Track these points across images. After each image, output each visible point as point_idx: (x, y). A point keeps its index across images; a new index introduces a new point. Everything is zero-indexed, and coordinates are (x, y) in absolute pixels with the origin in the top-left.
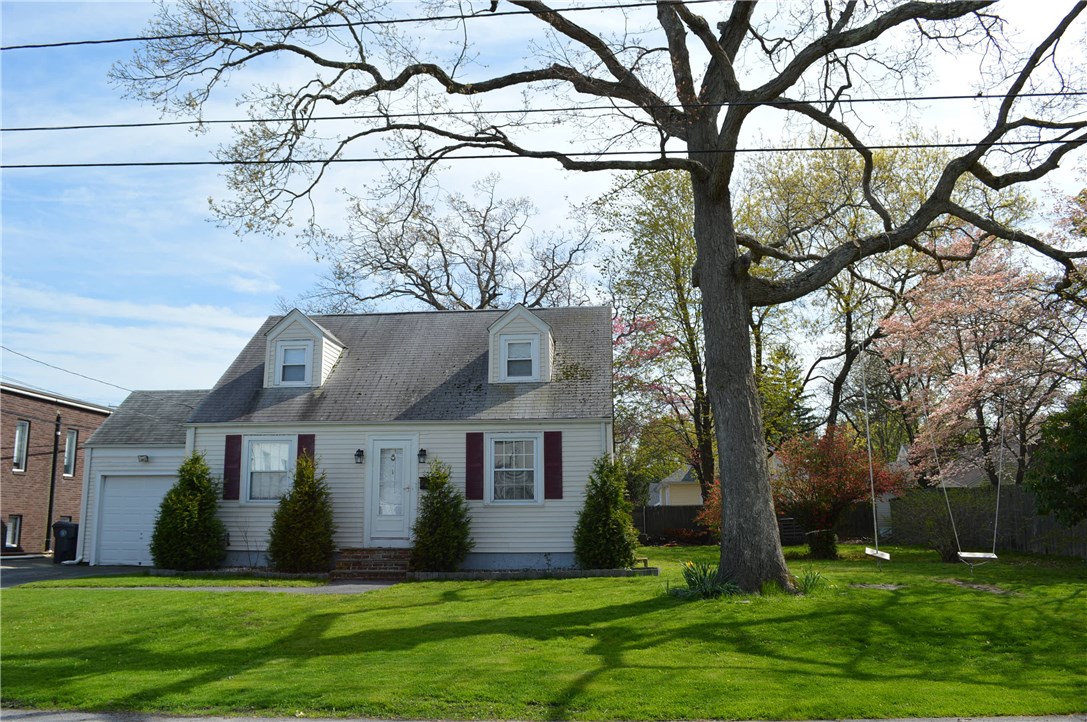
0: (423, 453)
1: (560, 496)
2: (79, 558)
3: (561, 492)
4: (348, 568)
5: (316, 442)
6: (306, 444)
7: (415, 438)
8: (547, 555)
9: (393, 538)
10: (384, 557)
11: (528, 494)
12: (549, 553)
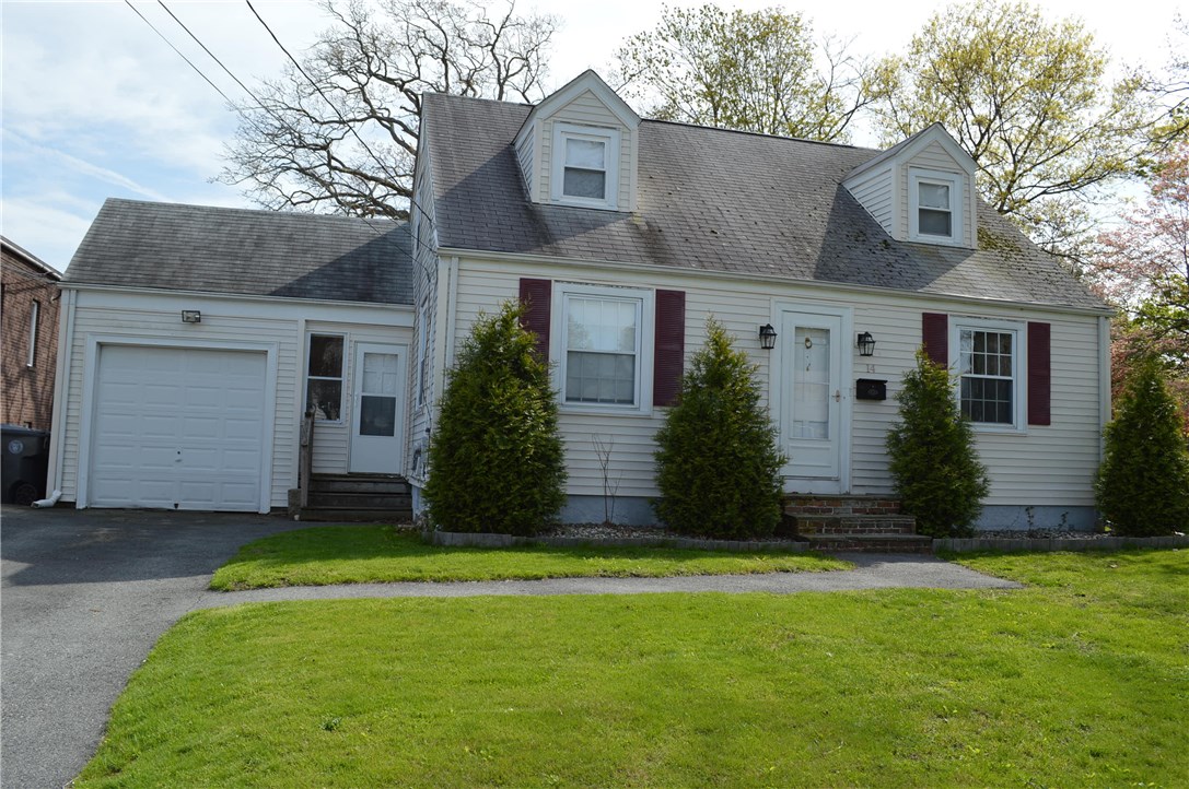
0: (863, 340)
1: (1047, 422)
2: (53, 495)
3: (1048, 415)
4: (820, 531)
5: (687, 306)
6: (670, 308)
7: (848, 314)
8: (1029, 508)
9: (815, 478)
10: (855, 511)
11: (1006, 417)
12: (1032, 507)
